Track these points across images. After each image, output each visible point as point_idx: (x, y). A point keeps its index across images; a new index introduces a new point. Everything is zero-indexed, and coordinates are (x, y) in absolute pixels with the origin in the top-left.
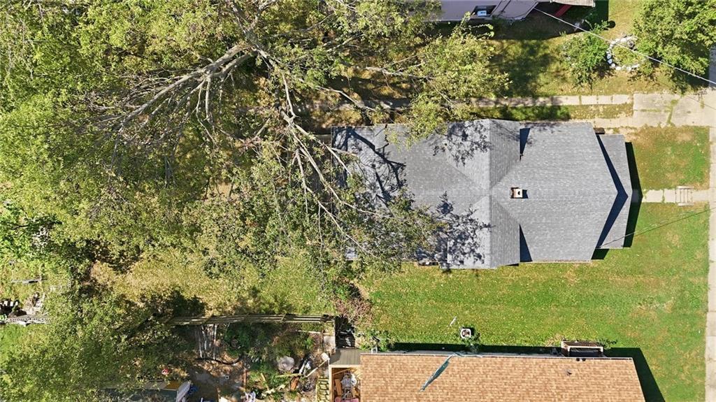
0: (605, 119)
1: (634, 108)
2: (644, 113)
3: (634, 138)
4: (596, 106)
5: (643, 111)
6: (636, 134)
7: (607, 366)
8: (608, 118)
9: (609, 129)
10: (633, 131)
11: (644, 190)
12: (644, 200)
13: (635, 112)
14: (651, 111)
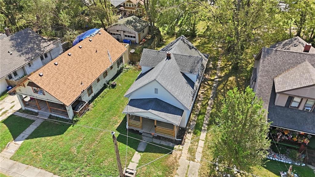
0: (188, 147)
1: (191, 162)
2: (187, 166)
3: (174, 156)
4: (197, 145)
5: (188, 167)
6: (175, 158)
7: (74, 96)
8: (189, 149)
9: (183, 148)
10: (178, 157)
11: (142, 154)
12: (137, 152)
13: (189, 161)
14: (187, 172)
